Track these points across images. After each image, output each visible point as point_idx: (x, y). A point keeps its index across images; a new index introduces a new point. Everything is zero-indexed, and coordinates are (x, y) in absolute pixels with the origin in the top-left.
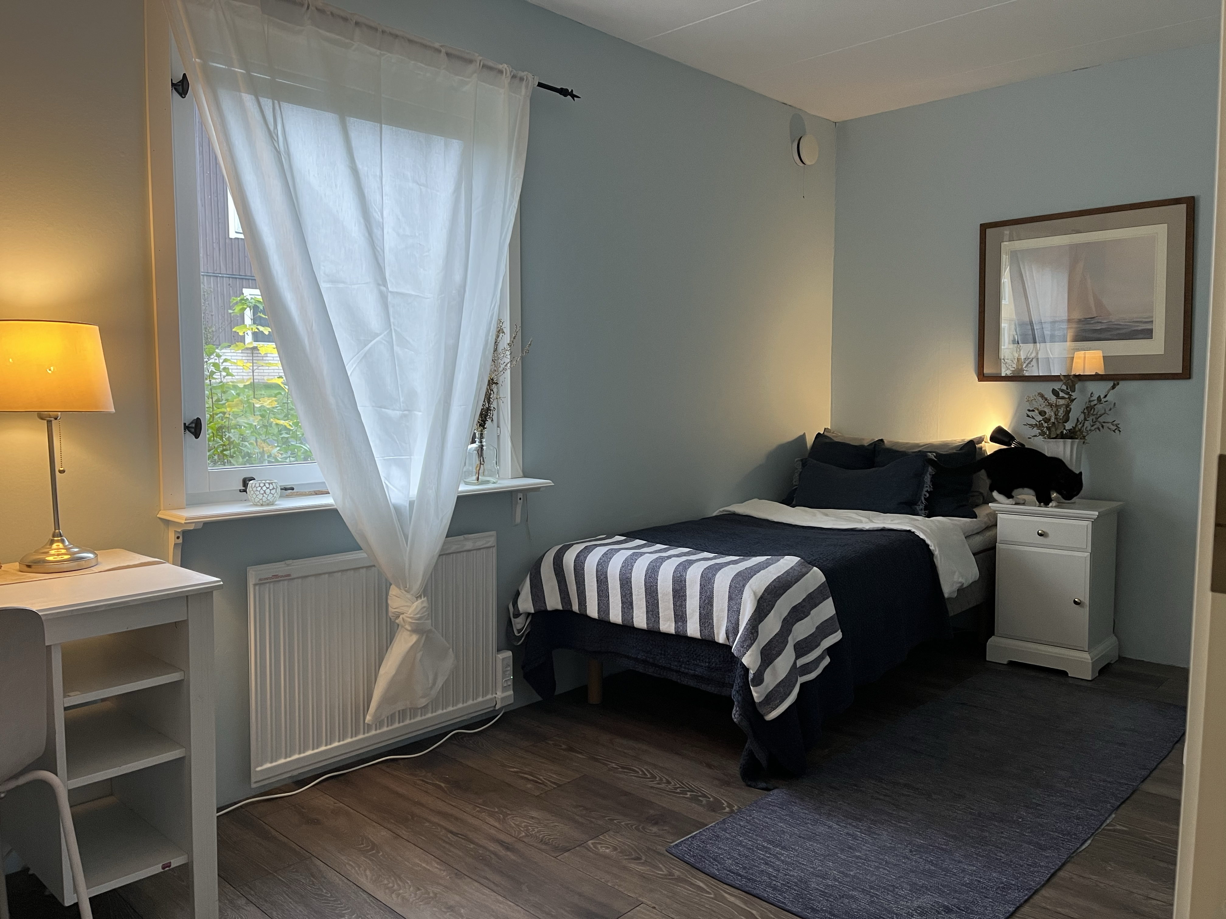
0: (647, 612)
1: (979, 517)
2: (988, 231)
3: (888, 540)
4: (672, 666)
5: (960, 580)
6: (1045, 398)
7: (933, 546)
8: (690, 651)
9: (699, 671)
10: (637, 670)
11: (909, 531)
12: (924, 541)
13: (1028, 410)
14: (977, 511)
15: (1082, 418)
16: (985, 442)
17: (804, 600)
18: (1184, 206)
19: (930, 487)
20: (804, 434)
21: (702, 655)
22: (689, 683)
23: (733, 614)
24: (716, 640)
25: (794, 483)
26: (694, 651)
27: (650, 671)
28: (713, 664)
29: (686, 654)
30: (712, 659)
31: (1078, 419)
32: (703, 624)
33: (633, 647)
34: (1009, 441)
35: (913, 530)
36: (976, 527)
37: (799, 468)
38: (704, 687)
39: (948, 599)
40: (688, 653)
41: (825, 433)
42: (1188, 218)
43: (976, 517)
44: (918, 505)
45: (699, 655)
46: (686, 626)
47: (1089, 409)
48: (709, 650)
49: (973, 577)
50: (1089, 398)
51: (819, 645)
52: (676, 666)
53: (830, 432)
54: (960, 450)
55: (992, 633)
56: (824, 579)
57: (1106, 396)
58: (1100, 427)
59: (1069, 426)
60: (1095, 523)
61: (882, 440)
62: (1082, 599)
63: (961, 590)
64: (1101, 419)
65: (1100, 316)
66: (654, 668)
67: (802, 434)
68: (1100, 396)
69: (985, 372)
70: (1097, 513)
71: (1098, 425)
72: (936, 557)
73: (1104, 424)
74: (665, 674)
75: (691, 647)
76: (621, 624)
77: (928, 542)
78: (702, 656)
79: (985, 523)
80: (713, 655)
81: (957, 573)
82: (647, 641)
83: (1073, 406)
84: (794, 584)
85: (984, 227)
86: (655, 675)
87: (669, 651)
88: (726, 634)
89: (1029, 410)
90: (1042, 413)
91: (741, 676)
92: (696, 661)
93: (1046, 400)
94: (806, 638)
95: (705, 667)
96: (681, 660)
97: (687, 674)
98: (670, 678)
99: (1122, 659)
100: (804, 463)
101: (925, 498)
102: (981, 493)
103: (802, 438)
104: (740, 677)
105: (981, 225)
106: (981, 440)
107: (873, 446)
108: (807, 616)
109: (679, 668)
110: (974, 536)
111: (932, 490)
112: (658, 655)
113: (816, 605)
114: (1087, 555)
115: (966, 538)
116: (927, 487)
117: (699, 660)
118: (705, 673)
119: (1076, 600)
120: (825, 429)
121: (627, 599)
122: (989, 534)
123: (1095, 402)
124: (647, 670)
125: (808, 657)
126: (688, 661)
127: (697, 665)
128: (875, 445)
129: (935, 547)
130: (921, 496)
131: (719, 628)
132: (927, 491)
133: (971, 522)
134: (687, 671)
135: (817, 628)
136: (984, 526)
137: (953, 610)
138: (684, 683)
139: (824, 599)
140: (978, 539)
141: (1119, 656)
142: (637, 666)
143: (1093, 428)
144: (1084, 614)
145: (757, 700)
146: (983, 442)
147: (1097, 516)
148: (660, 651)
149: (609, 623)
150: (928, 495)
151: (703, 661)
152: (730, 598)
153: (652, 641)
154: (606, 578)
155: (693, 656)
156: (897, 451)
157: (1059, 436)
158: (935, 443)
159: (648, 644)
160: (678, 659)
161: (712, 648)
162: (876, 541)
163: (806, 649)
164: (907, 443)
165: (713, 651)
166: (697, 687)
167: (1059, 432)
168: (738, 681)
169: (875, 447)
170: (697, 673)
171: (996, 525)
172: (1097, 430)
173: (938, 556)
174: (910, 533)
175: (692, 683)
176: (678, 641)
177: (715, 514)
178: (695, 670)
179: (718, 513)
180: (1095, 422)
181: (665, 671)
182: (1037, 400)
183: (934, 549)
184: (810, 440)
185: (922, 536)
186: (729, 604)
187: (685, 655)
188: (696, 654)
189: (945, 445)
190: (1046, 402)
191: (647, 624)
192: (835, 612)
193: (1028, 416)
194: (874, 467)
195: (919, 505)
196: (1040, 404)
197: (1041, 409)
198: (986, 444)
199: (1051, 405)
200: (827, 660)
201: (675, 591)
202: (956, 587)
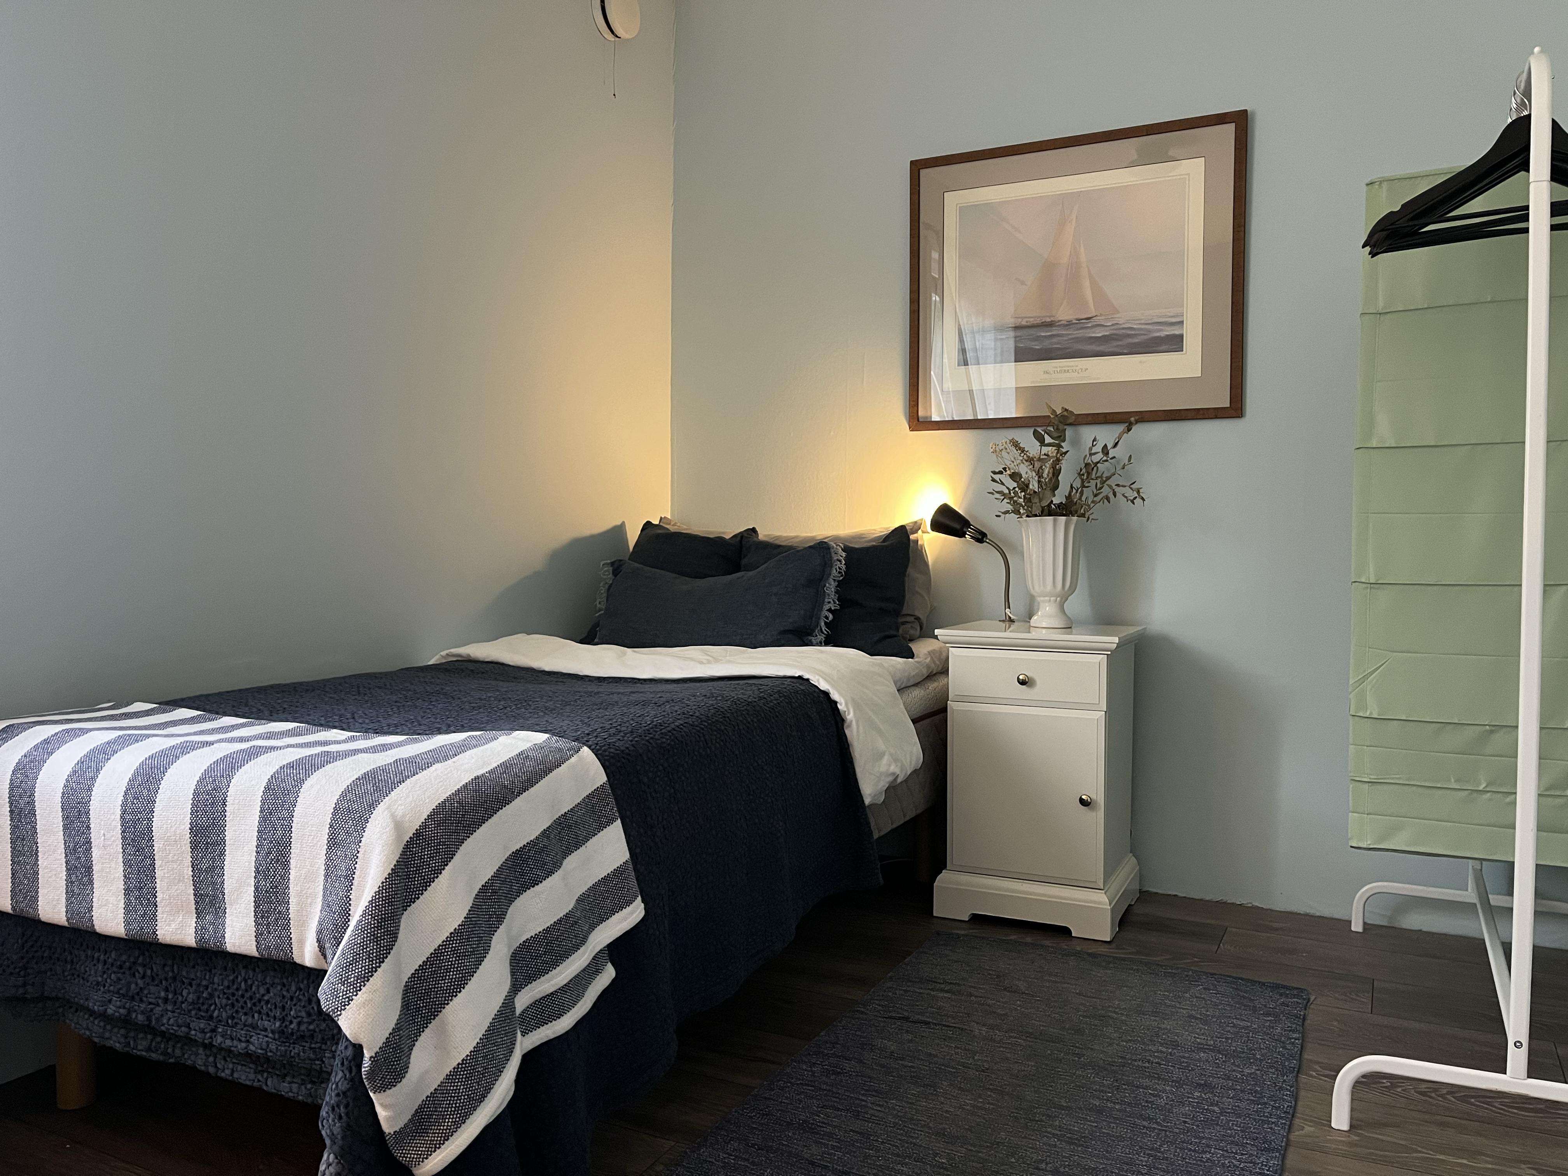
0: (128, 891)
1: (917, 657)
2: (924, 173)
3: (757, 692)
4: (193, 1032)
5: (893, 768)
6: (1020, 448)
7: (844, 704)
8: (237, 989)
9: (257, 1044)
10: (108, 1045)
11: (800, 677)
12: (826, 694)
13: (992, 472)
14: (915, 647)
15: (1077, 484)
16: (923, 532)
17: (545, 834)
18: (1230, 129)
19: (835, 603)
20: (624, 522)
21: (266, 998)
22: (236, 1075)
23: (337, 885)
24: (297, 960)
25: (598, 606)
26: (246, 991)
27: (141, 1047)
28: (291, 1022)
29: (228, 998)
30: (291, 1009)
31: (1072, 485)
32: (262, 917)
33: (98, 984)
34: (962, 529)
35: (806, 676)
36: (913, 673)
37: (607, 575)
38: (271, 1085)
39: (871, 805)
40: (233, 995)
41: (661, 524)
42: (1237, 146)
43: (911, 655)
44: (814, 634)
45: (260, 1001)
46: (224, 925)
47: (1088, 470)
48: (284, 985)
49: (913, 763)
50: (1091, 449)
51: (584, 941)
52: (203, 1031)
53: (669, 524)
54: (882, 542)
55: (940, 864)
56: (602, 778)
57: (1116, 445)
58: (1111, 496)
59: (1058, 498)
60: (1113, 658)
61: (753, 530)
62: (1094, 797)
63: (892, 789)
64: (1112, 482)
65: (1101, 315)
66: (150, 1037)
67: (619, 523)
68: (1106, 445)
69: (920, 414)
70: (1116, 640)
71: (1106, 491)
72: (849, 726)
73: (1117, 489)
74: (178, 1052)
75: (239, 979)
76: (66, 924)
77: (835, 696)
78: (267, 1002)
79: (928, 667)
80: (292, 999)
81: (886, 757)
82: (130, 968)
83: (1064, 465)
84: (519, 794)
85: (917, 167)
86: (154, 1055)
87: (185, 993)
88: (318, 941)
89: (994, 473)
90: (1015, 476)
91: (346, 1063)
92: (253, 1016)
93: (1023, 451)
94: (547, 930)
95: (273, 1032)
96: (216, 1014)
97: (229, 1051)
98: (189, 1062)
99: (1145, 896)
100: (617, 567)
101: (826, 623)
102: (918, 619)
103: (619, 531)
104: (343, 1064)
105: (911, 162)
106: (917, 527)
107: (739, 538)
108: (550, 873)
109: (211, 1038)
110: (912, 689)
111: (838, 607)
112: (158, 1005)
113: (577, 844)
114: (1099, 716)
115: (898, 690)
116: (829, 602)
117: (260, 1013)
118: (273, 1047)
119: (1084, 797)
120: (661, 518)
121: (79, 858)
122: (933, 686)
123: (1100, 456)
124: (132, 1043)
125: (553, 977)
126: (233, 1018)
127: (254, 1027)
128: (742, 537)
129: (846, 705)
130: (819, 618)
131: (303, 924)
132: (830, 610)
133: (905, 662)
134: (228, 1042)
135: (580, 900)
136: (925, 673)
137: (880, 827)
138: (223, 1075)
139: (601, 827)
140: (917, 694)
141: (1141, 892)
142: (107, 1035)
143: (1097, 499)
144: (1097, 819)
145: (387, 1127)
146: (920, 532)
147: (1116, 645)
148: (163, 994)
149: (40, 922)
150: (831, 617)
151: (268, 1015)
152: (333, 843)
153: (144, 966)
154: (31, 803)
155: (245, 1003)
156: (780, 546)
157: (1046, 511)
158: (842, 536)
159: (134, 975)
160: (207, 1011)
161: (290, 979)
162: (733, 694)
163: (547, 958)
164: (796, 537)
165: (293, 988)
166: (256, 1084)
167: (1045, 503)
168: (338, 1077)
169: (741, 541)
170: (252, 1047)
171: (945, 671)
172: (1106, 500)
173: (854, 723)
174: (801, 681)
175: (245, 1076)
176: (207, 965)
177: (431, 663)
178: (248, 1041)
179: (438, 659)
180: (1099, 489)
181: (179, 1045)
182: (1008, 450)
183: (845, 709)
184: (633, 535)
185: (823, 686)
186: (329, 859)
187: (224, 1001)
188: (251, 998)
189: (859, 537)
190: (1022, 455)
191: (127, 923)
192: (626, 856)
193: (994, 480)
194: (738, 570)
195: (817, 636)
196: (1012, 459)
197: (1014, 468)
198: (924, 534)
199: (1030, 460)
200: (609, 973)
201: (195, 830)
202: (883, 784)
